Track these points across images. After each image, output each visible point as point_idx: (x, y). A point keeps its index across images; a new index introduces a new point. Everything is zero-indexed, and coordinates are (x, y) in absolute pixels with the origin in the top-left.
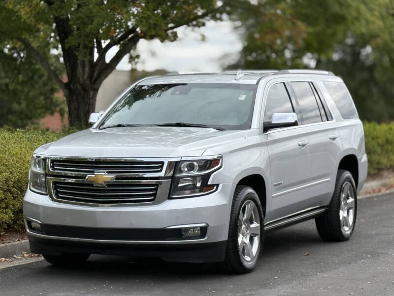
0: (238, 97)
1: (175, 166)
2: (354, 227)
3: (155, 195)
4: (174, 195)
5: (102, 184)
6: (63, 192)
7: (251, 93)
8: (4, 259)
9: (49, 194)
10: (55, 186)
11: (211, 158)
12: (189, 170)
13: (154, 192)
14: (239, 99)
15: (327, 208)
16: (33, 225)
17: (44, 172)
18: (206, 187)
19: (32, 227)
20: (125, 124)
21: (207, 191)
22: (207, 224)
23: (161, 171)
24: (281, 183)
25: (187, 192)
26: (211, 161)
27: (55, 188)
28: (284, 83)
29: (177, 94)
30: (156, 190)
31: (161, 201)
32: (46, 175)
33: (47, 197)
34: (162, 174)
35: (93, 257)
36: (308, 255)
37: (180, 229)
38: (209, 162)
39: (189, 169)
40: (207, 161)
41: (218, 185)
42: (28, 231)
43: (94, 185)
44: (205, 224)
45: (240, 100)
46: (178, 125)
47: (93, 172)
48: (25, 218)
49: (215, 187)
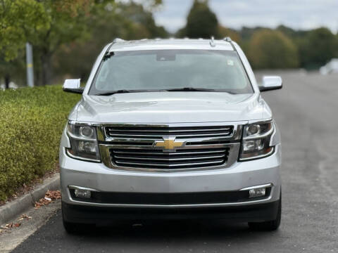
1: (243, 129)
5: (173, 150)
6: (120, 159)
9: (104, 161)
12: (252, 134)
13: (223, 156)
16: (78, 193)
17: (95, 140)
22: (272, 184)
27: (113, 154)
32: (99, 142)
33: (102, 164)
41: (274, 147)
42: (71, 199)
43: (164, 151)
46: (187, 90)
47: (161, 138)
48: (68, 187)
49: (273, 149)
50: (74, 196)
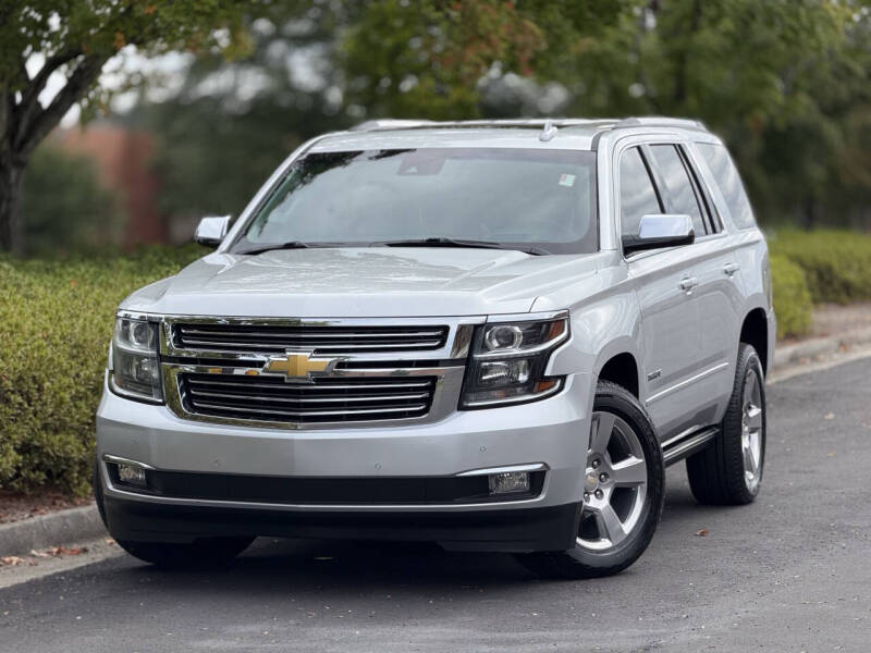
0: (558, 181)
1: (474, 335)
2: (761, 473)
3: (428, 401)
4: (471, 401)
5: (307, 379)
6: (203, 398)
7: (587, 172)
8: (15, 559)
9: (169, 401)
10: (186, 383)
11: (547, 316)
12: (502, 345)
13: (426, 395)
14: (562, 183)
15: (717, 430)
16: (125, 474)
17: (154, 352)
18: (540, 382)
19: (119, 478)
20: (303, 241)
21: (543, 391)
22: (545, 464)
23: (442, 345)
24: (659, 374)
25: (496, 393)
26: (548, 323)
27: (186, 387)
28: (639, 148)
29: (413, 174)
30: (431, 389)
31: (442, 415)
32: (161, 358)
33: (165, 409)
34: (444, 353)
35: (260, 544)
36: (702, 534)
37: (485, 478)
38: (545, 326)
39: (502, 341)
40: (538, 324)
41: (563, 378)
42: (110, 487)
43: (286, 381)
44: (541, 465)
45: (563, 186)
46: (433, 243)
47: (283, 351)
48: (104, 458)
49: (559, 382)
50: (116, 480)
